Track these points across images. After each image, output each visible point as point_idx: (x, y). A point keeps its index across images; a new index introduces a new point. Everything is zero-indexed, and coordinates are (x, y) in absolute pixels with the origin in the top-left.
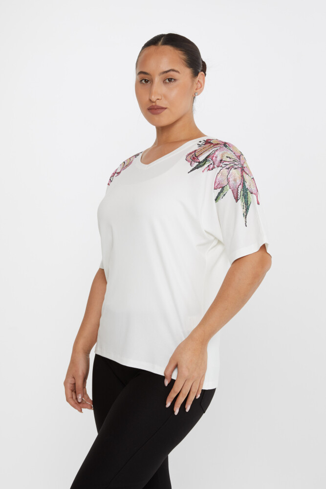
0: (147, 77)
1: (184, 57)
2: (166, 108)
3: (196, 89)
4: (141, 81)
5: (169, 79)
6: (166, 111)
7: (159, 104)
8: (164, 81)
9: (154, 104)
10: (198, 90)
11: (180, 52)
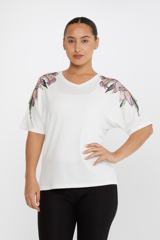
0: (72, 39)
1: (91, 29)
2: (83, 56)
3: (96, 46)
4: (69, 41)
5: (84, 41)
6: (83, 57)
7: (80, 53)
8: (82, 42)
9: (77, 53)
10: (97, 47)
11: (89, 27)
